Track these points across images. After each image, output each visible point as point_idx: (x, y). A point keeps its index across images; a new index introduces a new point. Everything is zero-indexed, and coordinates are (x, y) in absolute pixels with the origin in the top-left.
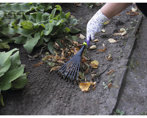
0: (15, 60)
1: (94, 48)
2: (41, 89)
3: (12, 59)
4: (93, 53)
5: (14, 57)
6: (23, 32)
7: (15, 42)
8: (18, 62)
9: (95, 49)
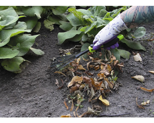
0: (28, 42)
1: (139, 79)
2: (30, 85)
3: (26, 39)
4: (133, 85)
5: (30, 38)
6: (73, 20)
7: (61, 26)
8: (29, 46)
9: (140, 82)
